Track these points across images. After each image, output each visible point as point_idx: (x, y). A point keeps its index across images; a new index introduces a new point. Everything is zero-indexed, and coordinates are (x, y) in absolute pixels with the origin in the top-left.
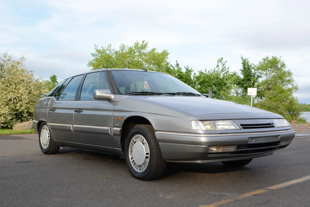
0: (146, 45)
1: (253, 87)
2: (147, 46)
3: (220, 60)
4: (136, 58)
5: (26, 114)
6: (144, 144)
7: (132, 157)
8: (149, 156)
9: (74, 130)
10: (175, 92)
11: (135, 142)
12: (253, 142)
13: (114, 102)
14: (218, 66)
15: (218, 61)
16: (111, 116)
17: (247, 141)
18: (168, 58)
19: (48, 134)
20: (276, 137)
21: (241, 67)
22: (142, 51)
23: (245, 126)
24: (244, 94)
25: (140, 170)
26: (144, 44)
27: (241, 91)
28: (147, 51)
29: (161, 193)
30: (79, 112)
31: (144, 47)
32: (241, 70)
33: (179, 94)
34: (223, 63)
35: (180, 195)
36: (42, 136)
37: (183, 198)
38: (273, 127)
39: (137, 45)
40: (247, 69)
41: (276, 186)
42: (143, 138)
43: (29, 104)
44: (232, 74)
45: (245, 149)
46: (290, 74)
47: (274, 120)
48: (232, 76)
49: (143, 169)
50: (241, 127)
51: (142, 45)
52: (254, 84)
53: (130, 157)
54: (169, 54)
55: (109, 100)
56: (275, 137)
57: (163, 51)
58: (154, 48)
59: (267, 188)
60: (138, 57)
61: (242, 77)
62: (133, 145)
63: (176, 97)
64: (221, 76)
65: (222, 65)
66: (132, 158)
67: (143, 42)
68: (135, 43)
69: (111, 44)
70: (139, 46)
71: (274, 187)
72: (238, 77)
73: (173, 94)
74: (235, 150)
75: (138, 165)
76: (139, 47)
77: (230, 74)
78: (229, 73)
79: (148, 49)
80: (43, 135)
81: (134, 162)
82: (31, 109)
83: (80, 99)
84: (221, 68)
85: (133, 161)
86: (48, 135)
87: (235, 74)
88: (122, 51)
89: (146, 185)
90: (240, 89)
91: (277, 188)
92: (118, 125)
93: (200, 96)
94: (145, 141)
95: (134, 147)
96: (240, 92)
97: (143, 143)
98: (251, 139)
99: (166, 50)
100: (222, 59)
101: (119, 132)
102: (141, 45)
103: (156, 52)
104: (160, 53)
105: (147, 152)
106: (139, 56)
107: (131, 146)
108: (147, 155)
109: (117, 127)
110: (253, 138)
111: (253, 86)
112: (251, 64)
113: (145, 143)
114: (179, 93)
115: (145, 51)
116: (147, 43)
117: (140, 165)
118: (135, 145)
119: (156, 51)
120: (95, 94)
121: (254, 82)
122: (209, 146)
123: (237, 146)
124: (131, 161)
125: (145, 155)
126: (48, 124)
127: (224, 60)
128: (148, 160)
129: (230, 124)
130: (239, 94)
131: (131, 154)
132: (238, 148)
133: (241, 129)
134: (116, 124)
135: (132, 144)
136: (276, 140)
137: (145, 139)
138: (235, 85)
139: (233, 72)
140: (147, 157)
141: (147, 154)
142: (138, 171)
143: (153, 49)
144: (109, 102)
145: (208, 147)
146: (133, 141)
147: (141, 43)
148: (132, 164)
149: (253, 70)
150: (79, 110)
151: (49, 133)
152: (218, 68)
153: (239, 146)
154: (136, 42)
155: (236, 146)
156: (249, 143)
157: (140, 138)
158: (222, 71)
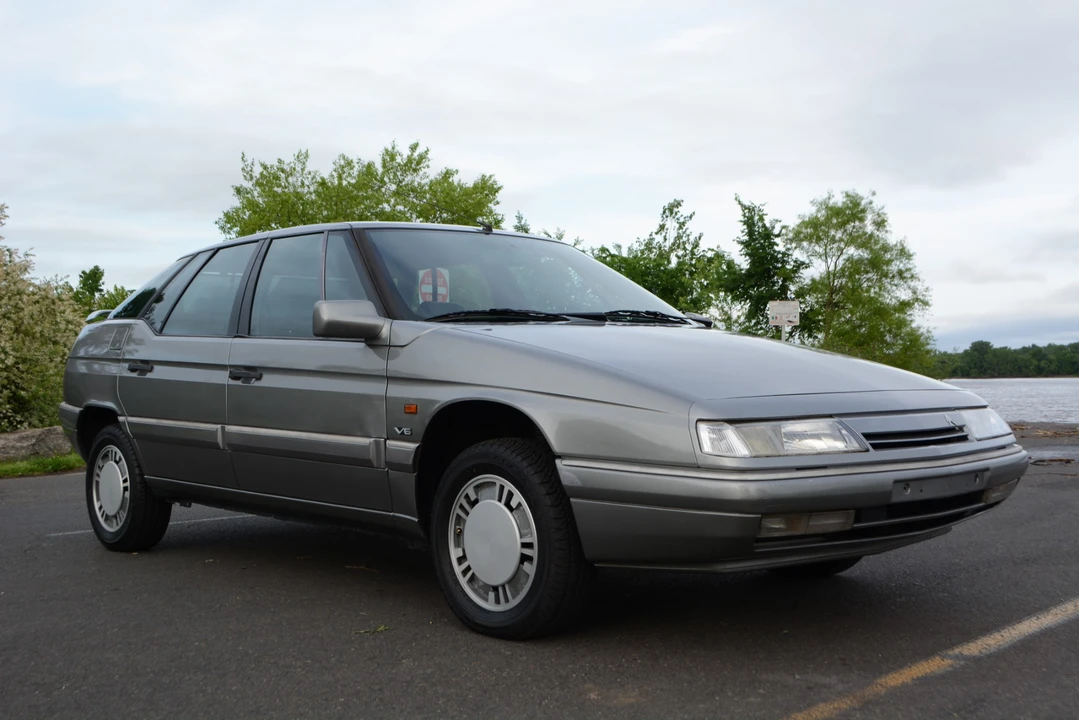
0: (422, 158)
1: (782, 299)
2: (426, 163)
3: (671, 209)
4: (388, 202)
5: (8, 406)
6: (511, 509)
7: (461, 554)
8: (533, 553)
9: (229, 445)
10: (604, 310)
11: (476, 501)
12: (909, 495)
13: (390, 346)
14: (662, 227)
15: (664, 212)
16: (379, 397)
17: (889, 494)
18: (498, 203)
19: (121, 480)
20: (976, 476)
21: (739, 231)
22: (408, 179)
23: (880, 440)
24: (754, 321)
25: (497, 601)
26: (416, 154)
27: (740, 314)
28: (426, 181)
29: (588, 686)
30: (247, 379)
31: (415, 164)
32: (742, 243)
33: (615, 317)
34: (682, 220)
35: (662, 690)
36: (97, 482)
37: (676, 700)
38: (964, 439)
39: (393, 158)
40: (758, 238)
41: (979, 642)
42: (509, 486)
43: (18, 368)
44: (710, 254)
45: (879, 520)
46: (903, 253)
47: (965, 414)
48: (710, 260)
49: (507, 600)
50: (867, 443)
51: (410, 160)
52: (784, 289)
53: (455, 553)
54: (500, 188)
55: (368, 336)
56: (974, 475)
57: (480, 177)
58: (450, 168)
59: (950, 653)
60: (396, 200)
61: (743, 263)
62: (467, 513)
63: (610, 330)
64: (669, 262)
65: (677, 226)
66: (461, 560)
67: (414, 148)
68: (387, 151)
69: (307, 153)
70: (398, 159)
71: (973, 649)
72: (730, 264)
73: (598, 319)
74: (848, 528)
75: (488, 585)
76: (399, 165)
77: (703, 256)
78: (699, 252)
79: (431, 172)
80: (102, 480)
81: (469, 575)
82: (23, 389)
83: (249, 333)
84: (672, 234)
85: (468, 569)
86: (122, 485)
87: (719, 256)
88: (340, 178)
89: (525, 658)
90: (739, 307)
91: (984, 651)
92: (406, 431)
93: (685, 323)
94: (518, 498)
95: (469, 520)
96: (739, 317)
97: (508, 505)
98: (903, 485)
99: (490, 177)
100: (678, 204)
101: (412, 456)
102: (405, 156)
103: (456, 184)
104: (470, 184)
105: (527, 540)
106: (397, 193)
107: (458, 516)
108: (527, 552)
109: (402, 438)
110: (905, 483)
111: (782, 295)
112: (771, 222)
113: (520, 505)
114: (616, 312)
115: (417, 179)
116: (426, 152)
117: (495, 583)
118: (474, 512)
119: (455, 179)
120: (316, 316)
121: (784, 281)
122: (762, 514)
123: (854, 511)
124: (458, 569)
125: (518, 550)
126: (121, 419)
127: (684, 211)
128: (530, 569)
129: (828, 432)
130: (736, 321)
131: (458, 544)
132: (857, 520)
133: (867, 450)
134: (400, 429)
135: (462, 507)
136: (977, 485)
137: (516, 493)
138: (722, 294)
139: (713, 250)
140: (524, 558)
141: (525, 545)
142: (489, 605)
143: (444, 171)
144: (370, 346)
145: (760, 520)
146: (467, 496)
147: (406, 152)
148: (463, 581)
149: (777, 240)
150: (246, 373)
151: (127, 476)
152: (664, 234)
153: (860, 514)
154: (390, 149)
155: (852, 513)
156: (896, 499)
157: (497, 488)
158: (676, 245)
